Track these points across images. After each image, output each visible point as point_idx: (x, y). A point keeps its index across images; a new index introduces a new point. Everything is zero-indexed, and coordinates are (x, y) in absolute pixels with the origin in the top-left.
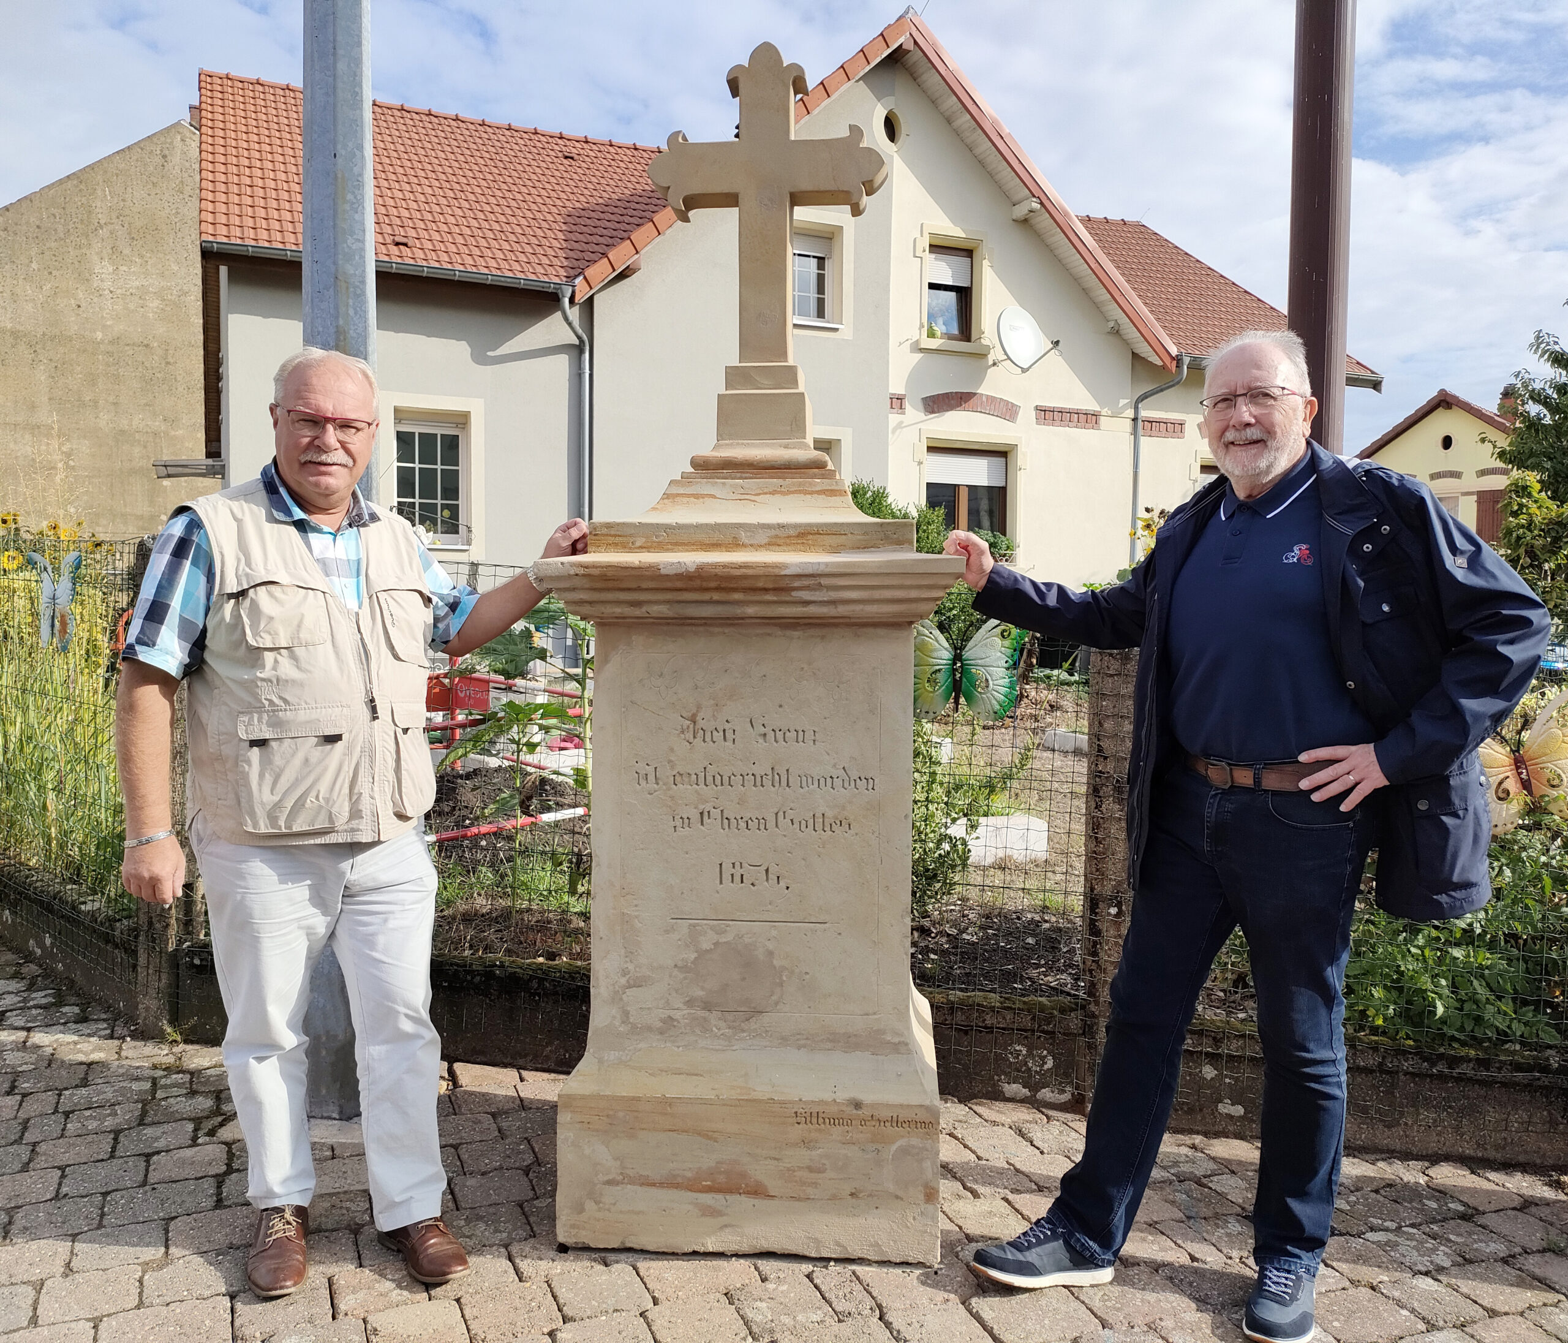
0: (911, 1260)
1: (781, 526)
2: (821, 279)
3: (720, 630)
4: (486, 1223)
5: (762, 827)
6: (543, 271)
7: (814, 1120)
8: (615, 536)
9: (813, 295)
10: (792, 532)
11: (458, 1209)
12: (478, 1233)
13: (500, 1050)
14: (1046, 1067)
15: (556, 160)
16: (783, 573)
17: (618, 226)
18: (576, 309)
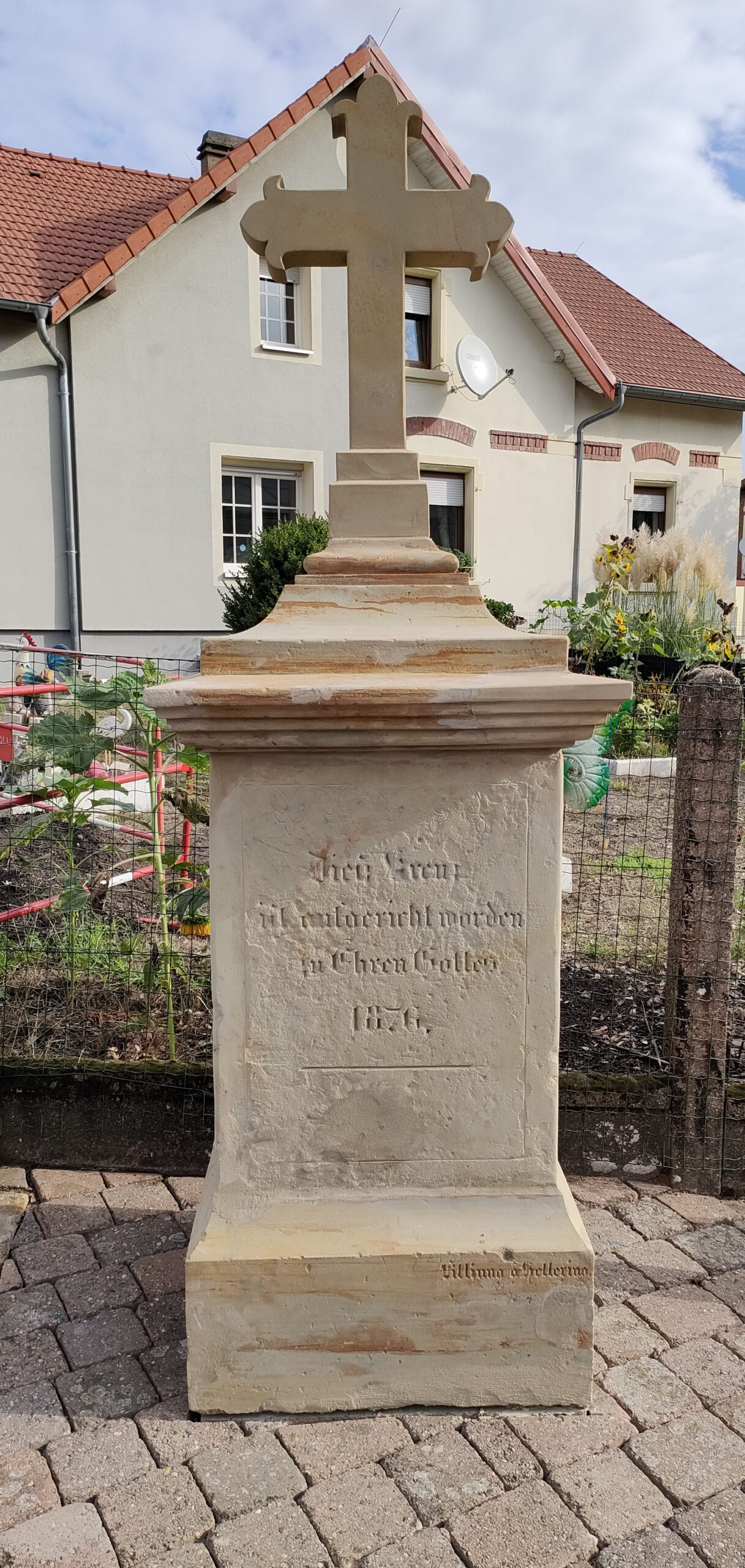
0: (563, 1403)
1: (420, 644)
2: (290, 305)
3: (352, 758)
4: (105, 1385)
5: (400, 968)
6: (17, 291)
7: (464, 1273)
8: (232, 655)
9: (283, 321)
10: (433, 651)
11: (71, 1370)
12: (99, 1401)
13: (80, 1152)
14: (632, 1141)
15: (22, 177)
16: (430, 701)
17: (89, 246)
18: (53, 330)
